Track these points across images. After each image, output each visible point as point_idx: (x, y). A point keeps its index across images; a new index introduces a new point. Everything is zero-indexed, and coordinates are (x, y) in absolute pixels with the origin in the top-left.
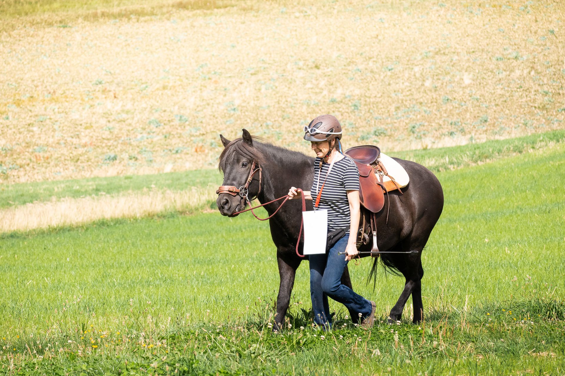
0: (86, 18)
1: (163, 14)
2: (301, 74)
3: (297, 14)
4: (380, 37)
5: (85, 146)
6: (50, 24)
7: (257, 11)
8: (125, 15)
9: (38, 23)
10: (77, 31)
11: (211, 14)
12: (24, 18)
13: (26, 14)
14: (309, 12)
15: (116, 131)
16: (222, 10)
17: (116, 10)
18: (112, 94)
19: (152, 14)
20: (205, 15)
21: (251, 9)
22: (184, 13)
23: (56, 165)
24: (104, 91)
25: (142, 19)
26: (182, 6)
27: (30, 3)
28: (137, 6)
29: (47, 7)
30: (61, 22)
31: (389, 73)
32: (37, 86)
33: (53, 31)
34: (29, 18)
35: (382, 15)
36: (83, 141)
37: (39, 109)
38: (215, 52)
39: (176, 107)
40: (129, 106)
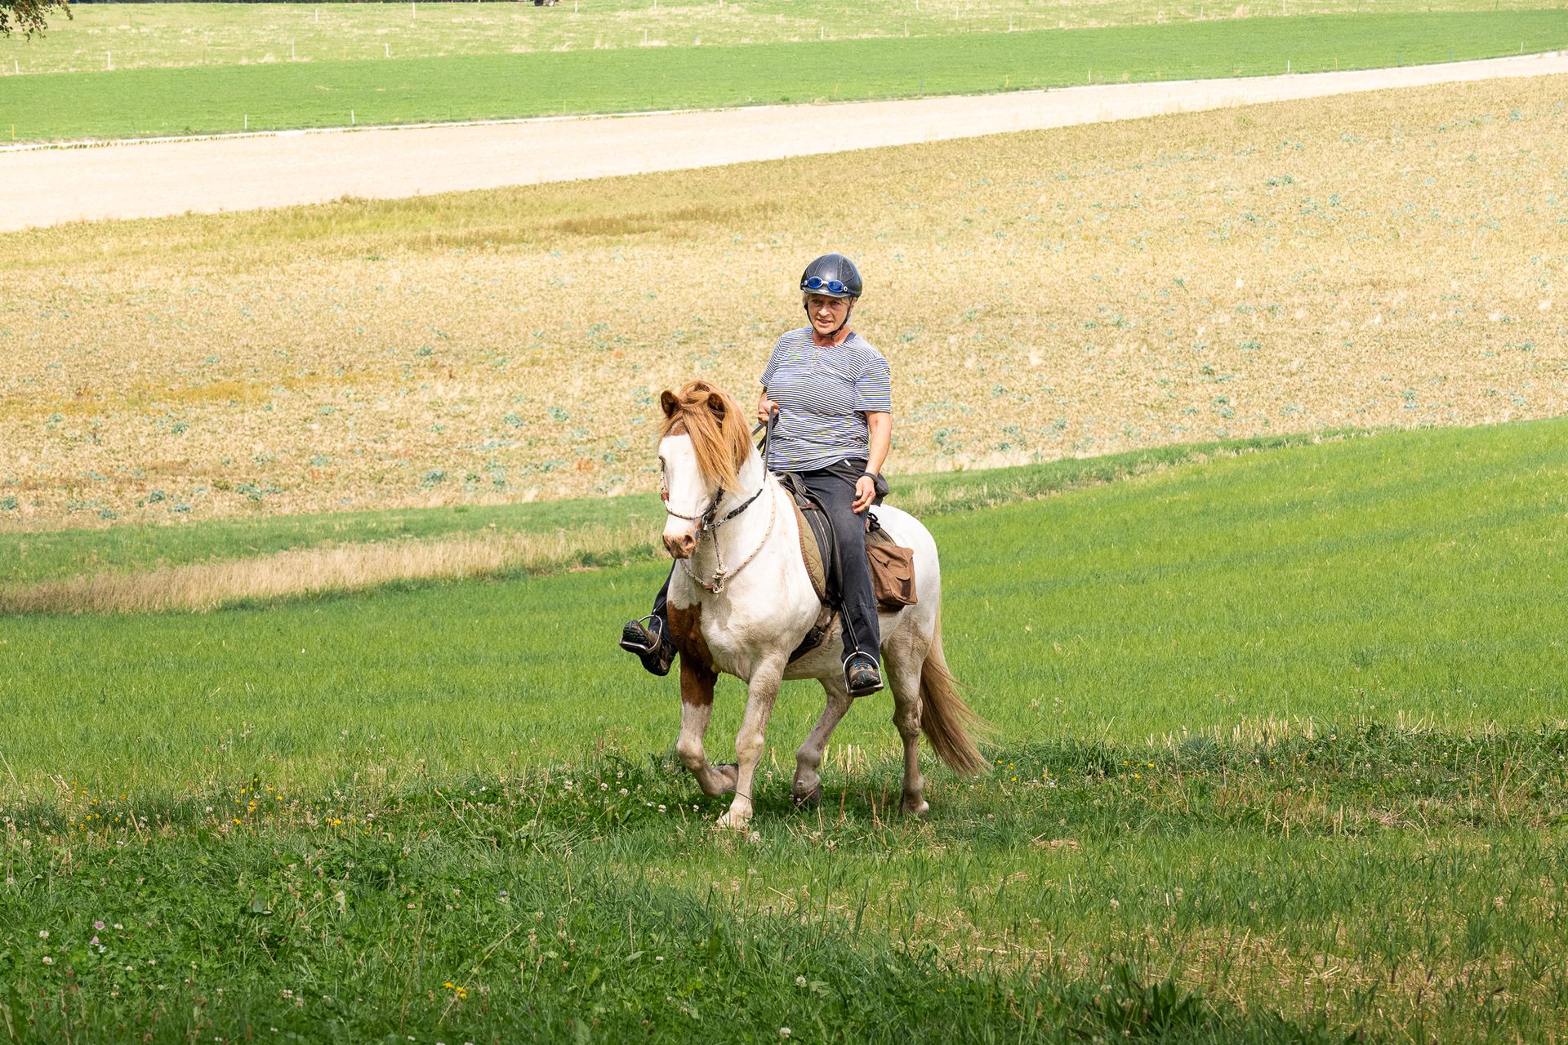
0: (411, 245)
1: (539, 241)
3: (761, 246)
4: (895, 286)
5: (395, 456)
6: (352, 255)
7: (695, 238)
8: (476, 242)
9: (331, 252)
10: (395, 267)
11: (618, 242)
12: (308, 243)
13: (313, 237)
14: (780, 242)
15: (449, 433)
16: (637, 237)
17: (461, 233)
18: (445, 371)
19: (522, 240)
20: (608, 244)
21: (685, 235)
22: (573, 239)
23: (346, 487)
24: (433, 366)
25: (503, 248)
26: (571, 228)
27: (320, 219)
28: (495, 228)
29: (348, 225)
30: (369, 251)
31: (907, 345)
32: (323, 356)
33: (356, 265)
34: (316, 244)
35: (900, 249)
36: (394, 448)
37: (323, 394)
38: (622, 306)
39: (552, 395)
40: (473, 392)
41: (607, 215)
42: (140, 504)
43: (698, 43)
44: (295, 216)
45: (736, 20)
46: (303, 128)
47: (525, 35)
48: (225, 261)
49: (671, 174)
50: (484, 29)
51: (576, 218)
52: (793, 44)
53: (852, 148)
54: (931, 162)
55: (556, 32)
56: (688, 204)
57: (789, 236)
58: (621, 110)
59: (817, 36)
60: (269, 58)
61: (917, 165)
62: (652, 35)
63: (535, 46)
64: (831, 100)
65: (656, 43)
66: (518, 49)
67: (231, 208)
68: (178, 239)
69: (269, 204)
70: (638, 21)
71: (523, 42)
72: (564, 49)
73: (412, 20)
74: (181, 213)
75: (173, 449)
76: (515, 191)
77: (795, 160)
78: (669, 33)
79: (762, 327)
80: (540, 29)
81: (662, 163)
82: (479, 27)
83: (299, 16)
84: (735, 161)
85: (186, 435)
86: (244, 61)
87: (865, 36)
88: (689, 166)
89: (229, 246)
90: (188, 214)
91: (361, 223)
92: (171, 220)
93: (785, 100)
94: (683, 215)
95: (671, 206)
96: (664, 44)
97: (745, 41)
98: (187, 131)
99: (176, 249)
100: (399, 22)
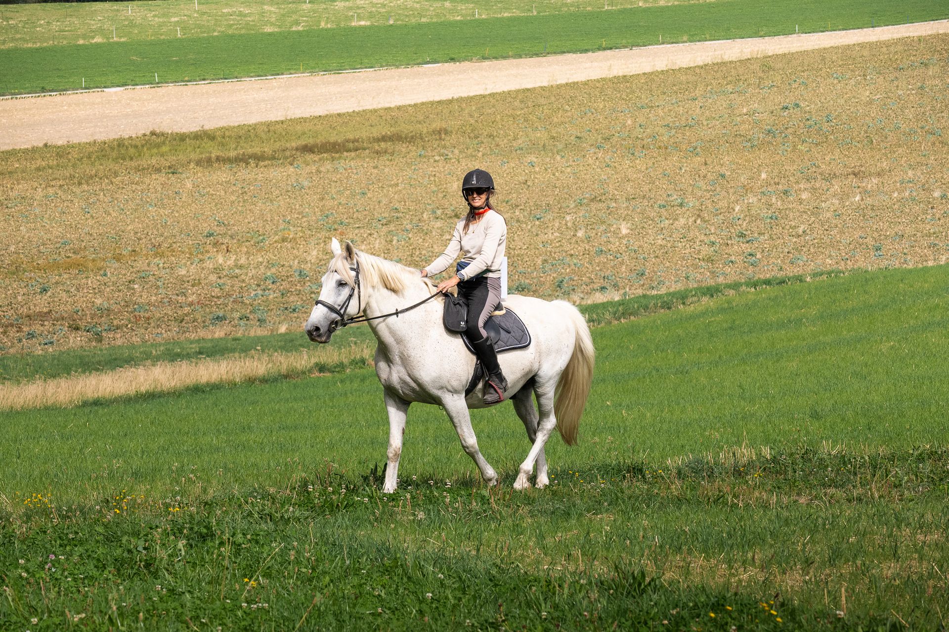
0: (198, 163)
1: (286, 158)
2: (439, 224)
3: (437, 158)
4: (529, 183)
5: (191, 304)
6: (159, 170)
7: (392, 154)
8: (241, 160)
9: (143, 169)
10: (188, 178)
11: (340, 157)
12: (128, 163)
13: (131, 159)
14: (450, 155)
15: (227, 288)
16: (353, 154)
17: (232, 154)
18: (224, 247)
19: (274, 158)
20: (333, 159)
21: (385, 152)
22: (310, 157)
23: (158, 326)
24: (216, 244)
25: (262, 164)
26: (307, 149)
27: (136, 147)
28: (257, 150)
29: (155, 151)
30: (170, 167)
31: (537, 223)
32: (139, 239)
33: (162, 178)
34: (134, 164)
35: (533, 158)
36: (190, 299)
37: (141, 264)
38: (343, 201)
39: (296, 261)
40: (243, 261)
41: (332, 140)
42: (20, 340)
43: (391, 22)
44: (119, 145)
45: (418, 6)
46: (123, 85)
47: (273, 20)
48: (72, 177)
49: (376, 111)
50: (245, 16)
51: (311, 141)
52: (457, 21)
53: (499, 91)
54: (553, 99)
55: (294, 17)
56: (387, 131)
57: (456, 151)
58: (339, 69)
59: (474, 15)
60: (98, 40)
61: (542, 101)
62: (360, 18)
63: (280, 27)
64: (484, 58)
65: (363, 23)
66: (268, 29)
67: (75, 141)
68: (40, 163)
69: (101, 137)
70: (350, 8)
71: (272, 24)
72: (300, 28)
73: (195, 11)
74: (41, 145)
75: (41, 303)
76: (269, 124)
77: (460, 100)
78: (371, 16)
79: (439, 212)
80: (283, 15)
81: (369, 104)
82: (241, 14)
83: (118, 10)
84: (419, 101)
85: (49, 294)
86: (81, 42)
87: (506, 15)
88: (387, 105)
89: (74, 166)
90: (46, 145)
91: (164, 149)
92: (34, 150)
93: (452, 60)
94: (384, 139)
95: (376, 133)
96: (368, 23)
97: (424, 20)
98: (43, 90)
99: (38, 169)
100: (186, 12)
